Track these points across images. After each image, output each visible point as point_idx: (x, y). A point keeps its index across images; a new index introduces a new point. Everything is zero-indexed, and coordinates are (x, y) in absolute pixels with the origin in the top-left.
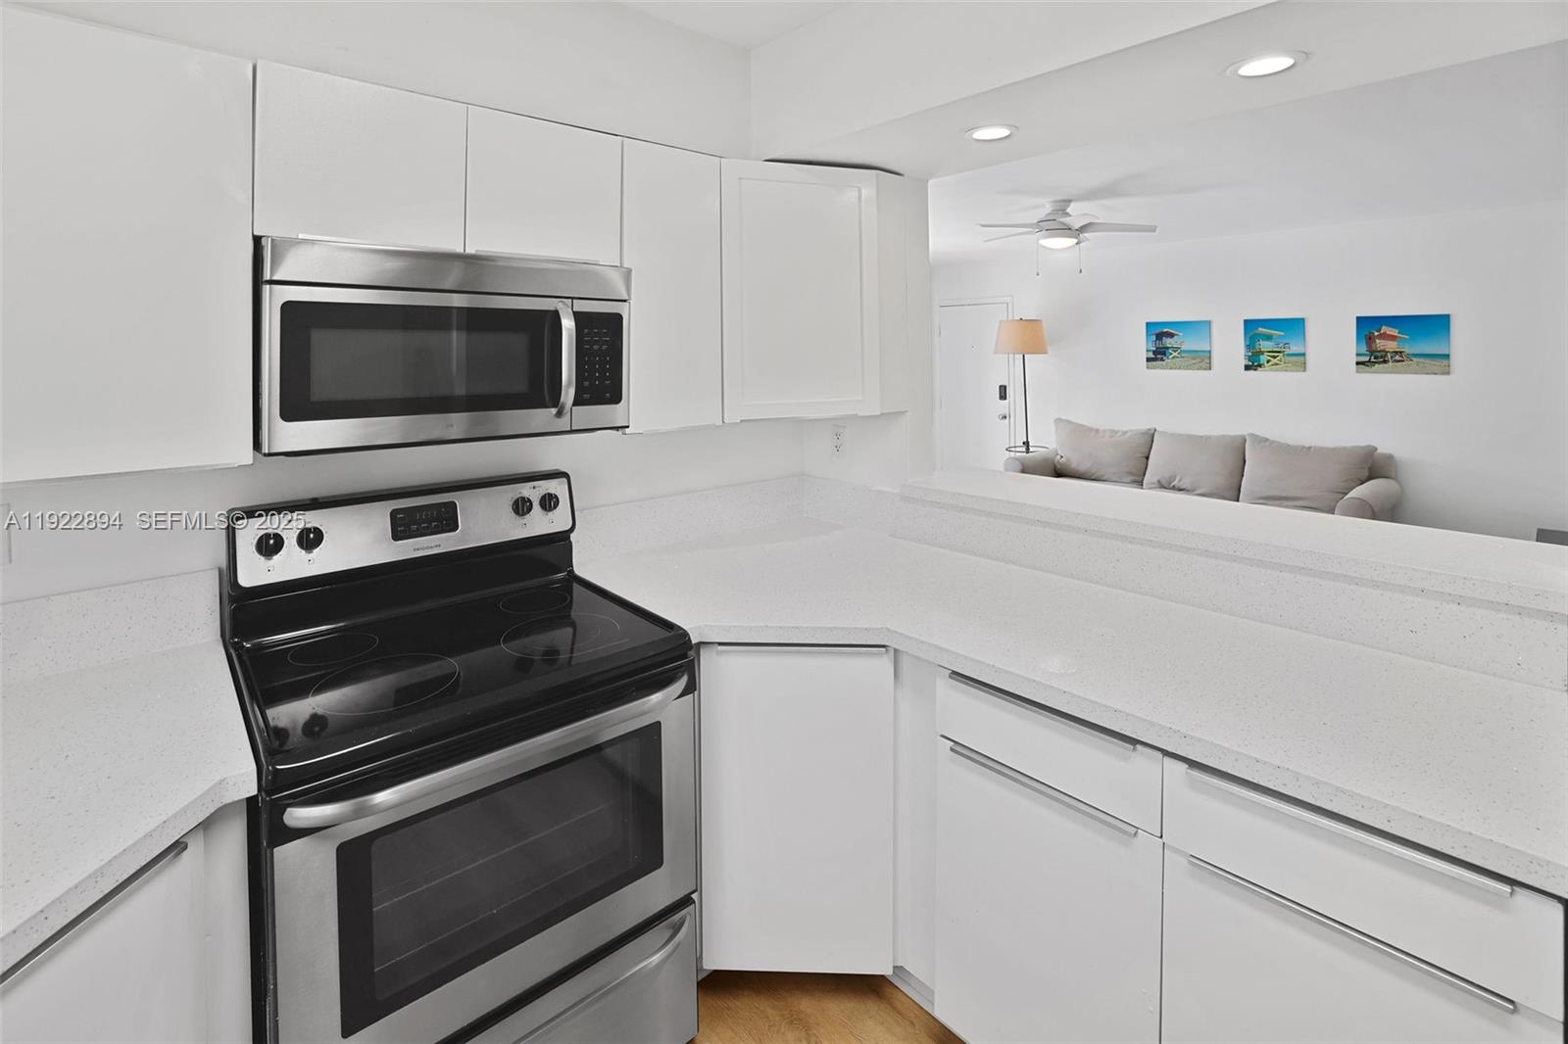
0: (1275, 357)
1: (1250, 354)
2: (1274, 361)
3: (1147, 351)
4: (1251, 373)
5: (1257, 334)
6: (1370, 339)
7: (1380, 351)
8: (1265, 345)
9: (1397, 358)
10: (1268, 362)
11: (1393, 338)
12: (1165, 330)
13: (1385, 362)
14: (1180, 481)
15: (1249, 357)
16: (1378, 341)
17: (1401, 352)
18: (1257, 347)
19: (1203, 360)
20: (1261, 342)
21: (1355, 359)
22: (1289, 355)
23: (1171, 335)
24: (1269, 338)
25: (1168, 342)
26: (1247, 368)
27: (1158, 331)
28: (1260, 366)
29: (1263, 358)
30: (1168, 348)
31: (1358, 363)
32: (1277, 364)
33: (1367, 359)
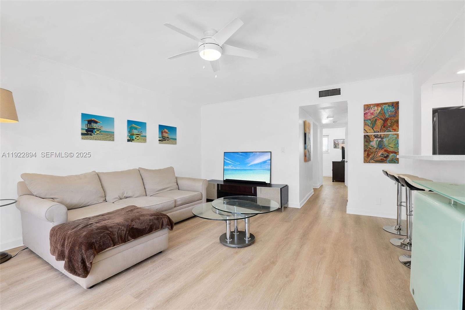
0: (138, 137)
1: (130, 135)
2: (138, 138)
3: (82, 129)
4: (130, 142)
5: (132, 127)
6: (162, 133)
7: (164, 137)
8: (135, 132)
9: (168, 139)
10: (136, 138)
11: (166, 133)
12: (93, 119)
13: (165, 140)
14: (127, 193)
15: (129, 136)
16: (164, 133)
17: (168, 137)
18: (132, 132)
19: (110, 136)
20: (134, 130)
21: (159, 139)
22: (142, 136)
23: (96, 122)
24: (136, 129)
25: (94, 126)
26: (129, 141)
27: (89, 119)
28: (133, 140)
29: (134, 137)
30: (94, 129)
31: (159, 140)
32: (138, 140)
33: (161, 139)
